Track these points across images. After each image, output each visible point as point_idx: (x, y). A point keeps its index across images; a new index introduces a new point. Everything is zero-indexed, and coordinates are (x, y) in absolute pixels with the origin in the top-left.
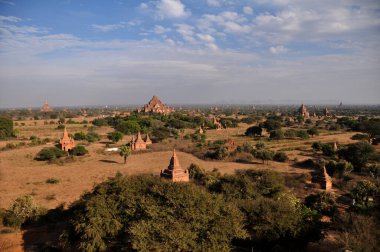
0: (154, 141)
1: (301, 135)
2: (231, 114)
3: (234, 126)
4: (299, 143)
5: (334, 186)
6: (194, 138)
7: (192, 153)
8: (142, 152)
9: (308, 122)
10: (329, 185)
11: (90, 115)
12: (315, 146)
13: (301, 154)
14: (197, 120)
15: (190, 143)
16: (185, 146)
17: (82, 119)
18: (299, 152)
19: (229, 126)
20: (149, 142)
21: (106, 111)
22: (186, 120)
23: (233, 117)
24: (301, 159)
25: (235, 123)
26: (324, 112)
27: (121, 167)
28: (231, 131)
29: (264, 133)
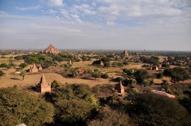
0: (43, 68)
1: (119, 65)
2: (90, 54)
3: (89, 60)
4: (118, 69)
5: (125, 91)
6: (65, 66)
7: (61, 74)
8: (35, 73)
9: (127, 58)
10: (122, 91)
11: (16, 54)
12: (124, 70)
13: (117, 75)
14: (70, 57)
15: (63, 69)
16: (59, 71)
17: (11, 55)
18: (116, 73)
19: (86, 60)
20: (41, 68)
21: (26, 52)
22: (65, 57)
23: (91, 56)
24: (115, 77)
25: (89, 59)
26: (136, 54)
27: (20, 82)
28: (86, 62)
29: (102, 64)
